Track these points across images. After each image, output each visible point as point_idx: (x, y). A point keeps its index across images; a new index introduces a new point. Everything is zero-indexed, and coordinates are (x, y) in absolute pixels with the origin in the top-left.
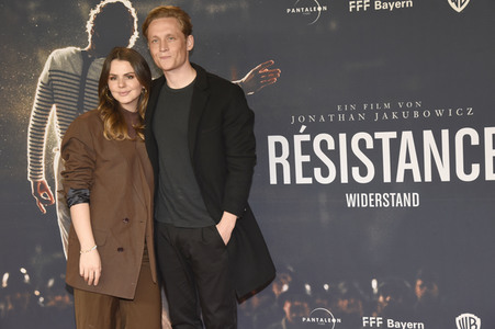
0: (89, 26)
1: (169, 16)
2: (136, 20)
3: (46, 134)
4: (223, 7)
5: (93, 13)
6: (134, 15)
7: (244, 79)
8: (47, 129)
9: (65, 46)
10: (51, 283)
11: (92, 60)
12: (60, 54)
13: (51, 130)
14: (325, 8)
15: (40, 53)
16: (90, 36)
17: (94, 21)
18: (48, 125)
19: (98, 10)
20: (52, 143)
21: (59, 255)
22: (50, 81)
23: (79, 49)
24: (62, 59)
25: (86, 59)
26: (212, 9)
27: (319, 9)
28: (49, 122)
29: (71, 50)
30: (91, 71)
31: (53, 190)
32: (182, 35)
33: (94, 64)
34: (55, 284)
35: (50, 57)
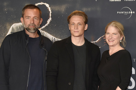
1: (80, 15)
2: (51, 12)
4: (89, 9)
6: (50, 10)
14: (134, 12)
15: (7, 25)
24: (17, 28)
27: (131, 12)
32: (84, 24)
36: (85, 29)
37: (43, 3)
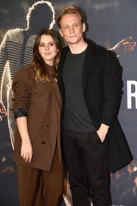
0: (28, 17)
1: (73, 13)
2: (54, 13)
3: (3, 77)
4: (104, 6)
5: (30, 9)
6: (53, 10)
7: (114, 48)
8: (4, 74)
9: (15, 28)
10: (4, 159)
11: (29, 36)
12: (12, 32)
13: (6, 75)
15: (1, 32)
16: (28, 23)
17: (31, 14)
18: (4, 72)
19: (33, 8)
20: (6, 82)
21: (9, 144)
22: (6, 47)
23: (22, 30)
24: (13, 35)
25: (26, 35)
26: (97, 7)
28: (5, 70)
29: (18, 30)
30: (28, 42)
31: (6, 108)
33: (30, 38)
34: (6, 160)
35: (6, 34)
36: (84, 31)
37: (44, 2)
